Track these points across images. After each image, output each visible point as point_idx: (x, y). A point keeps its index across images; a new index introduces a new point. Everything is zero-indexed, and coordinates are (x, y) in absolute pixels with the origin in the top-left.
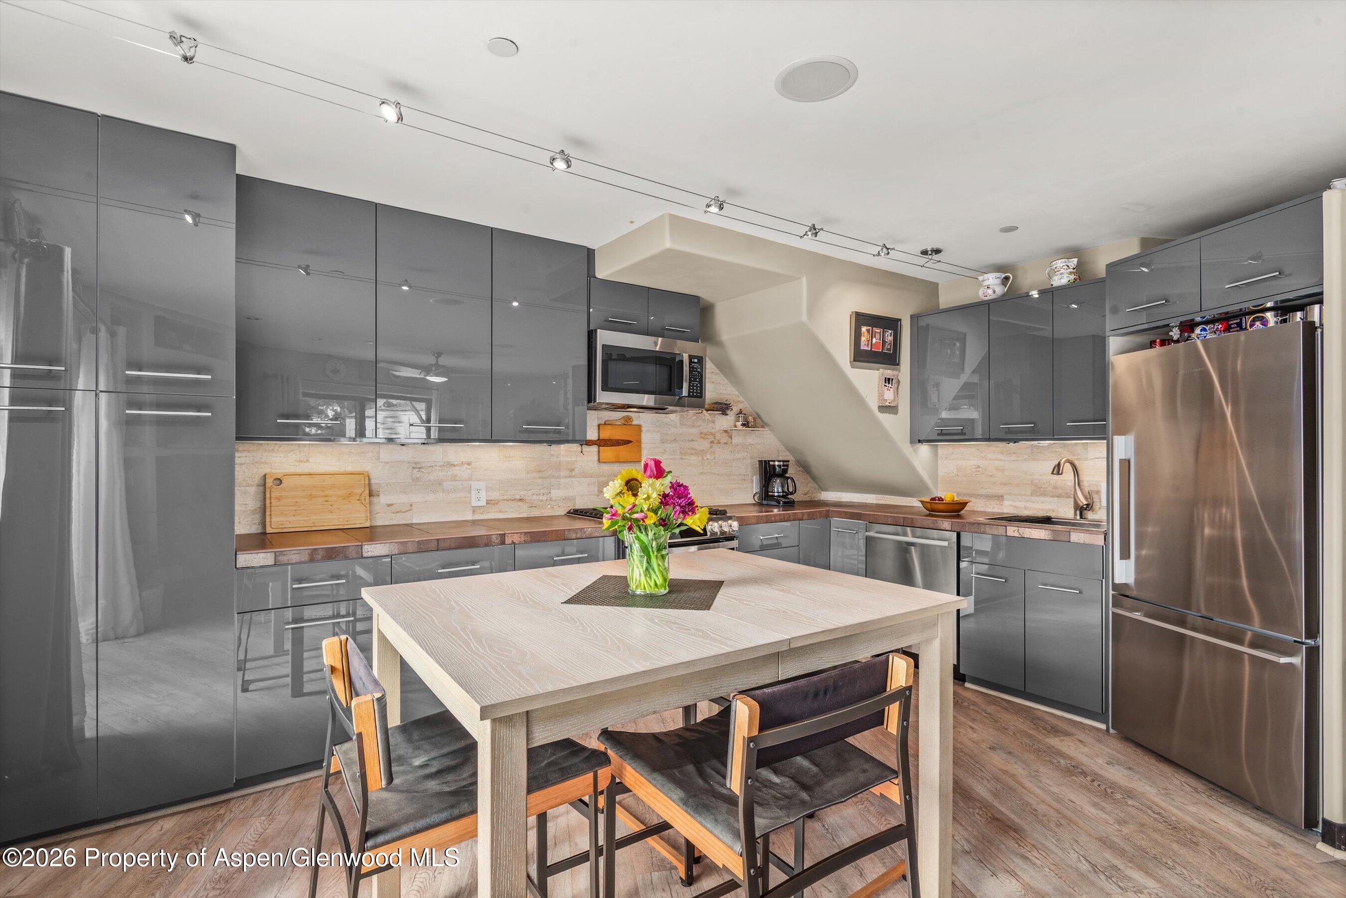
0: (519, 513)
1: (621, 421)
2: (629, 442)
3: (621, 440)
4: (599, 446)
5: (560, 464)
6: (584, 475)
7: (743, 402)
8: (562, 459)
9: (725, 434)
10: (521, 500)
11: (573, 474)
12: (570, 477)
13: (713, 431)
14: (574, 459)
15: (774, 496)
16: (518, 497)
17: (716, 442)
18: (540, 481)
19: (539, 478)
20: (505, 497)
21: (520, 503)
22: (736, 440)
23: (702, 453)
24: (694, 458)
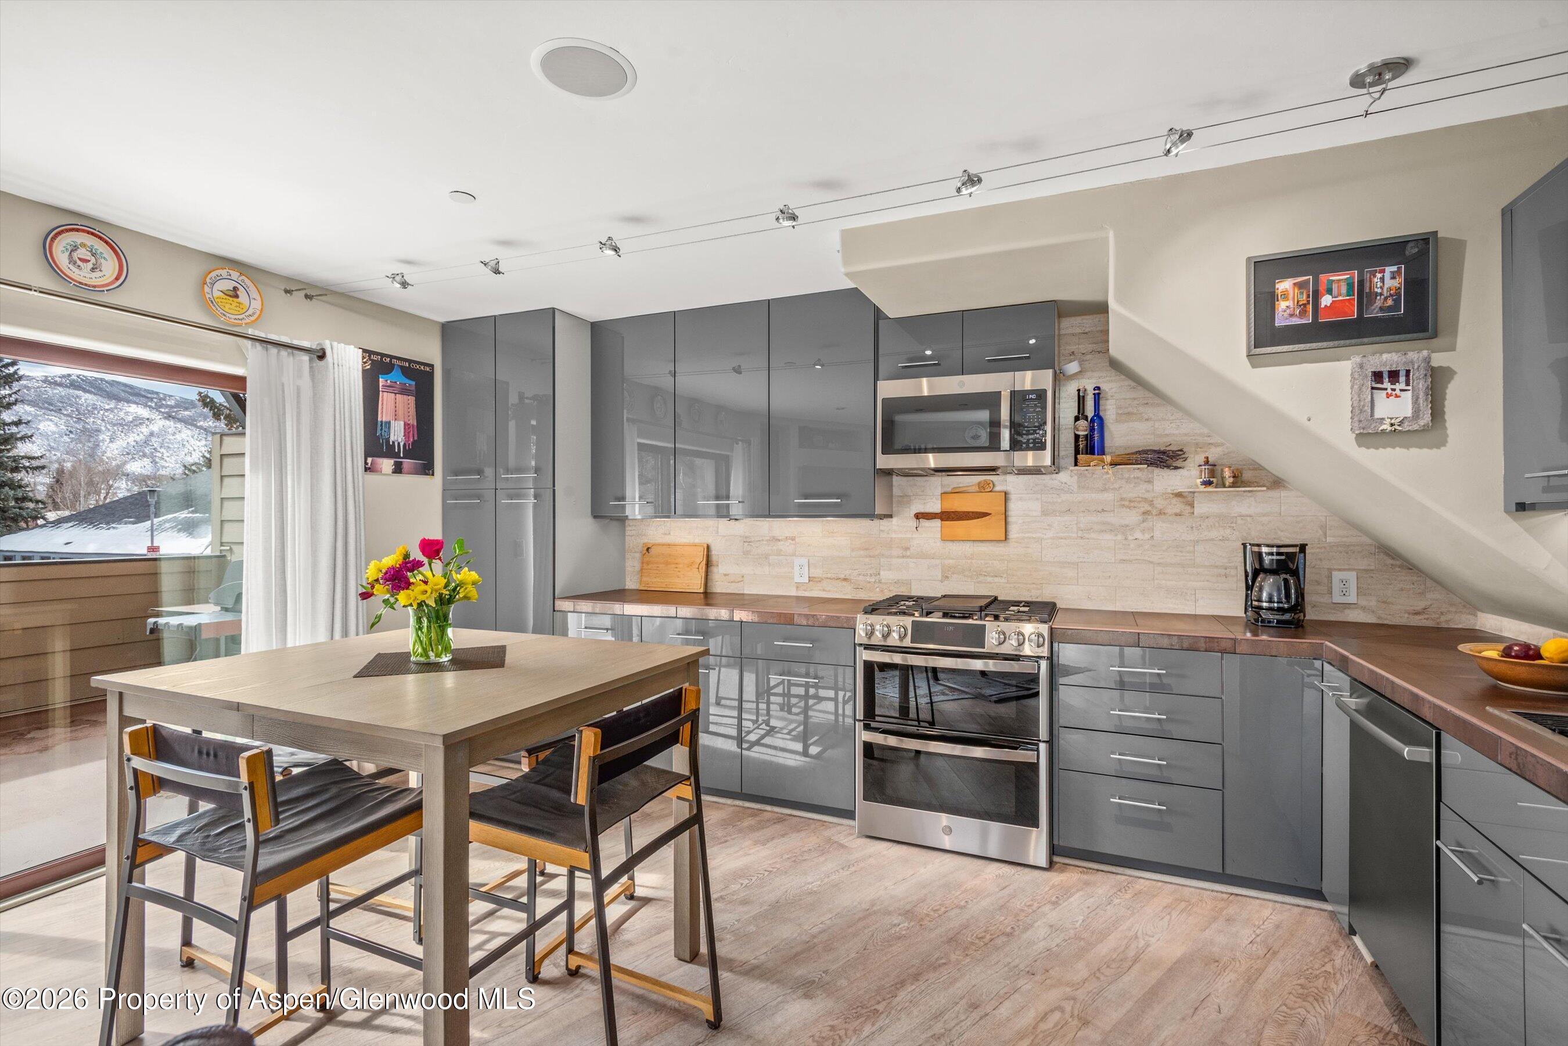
0: (844, 594)
1: (973, 488)
2: (985, 515)
3: (973, 512)
4: (942, 520)
5: (891, 541)
6: (923, 556)
7: (1222, 444)
8: (894, 536)
9: (1175, 500)
10: (845, 580)
11: (908, 553)
12: (903, 557)
13: (1148, 495)
14: (909, 536)
16: (842, 576)
17: (1154, 512)
18: (867, 560)
19: (866, 557)
20: (829, 576)
21: (844, 583)
22: (1202, 507)
23: (1125, 529)
24: (1108, 536)
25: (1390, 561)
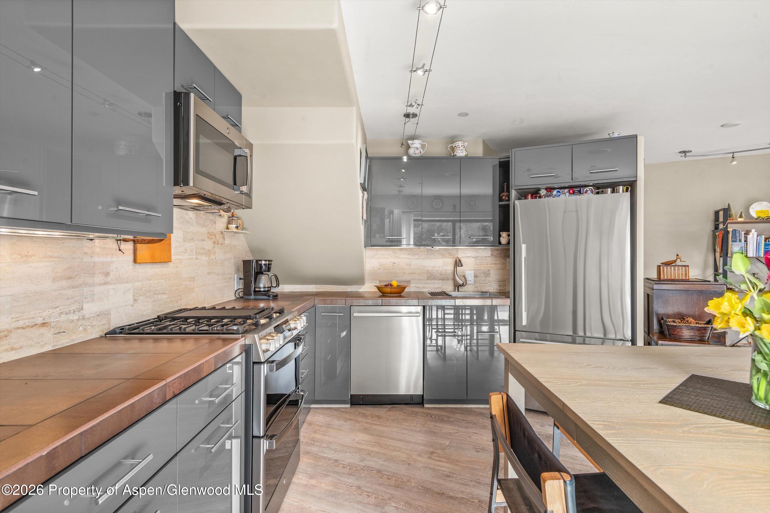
2: (165, 238)
4: (135, 243)
5: (94, 266)
8: (96, 259)
10: (44, 324)
11: (109, 279)
12: (105, 284)
13: (214, 232)
14: (109, 259)
15: (260, 291)
16: (40, 321)
17: (216, 242)
18: (70, 292)
19: (69, 288)
20: (21, 323)
21: (43, 330)
22: (228, 240)
23: (209, 253)
24: (204, 258)
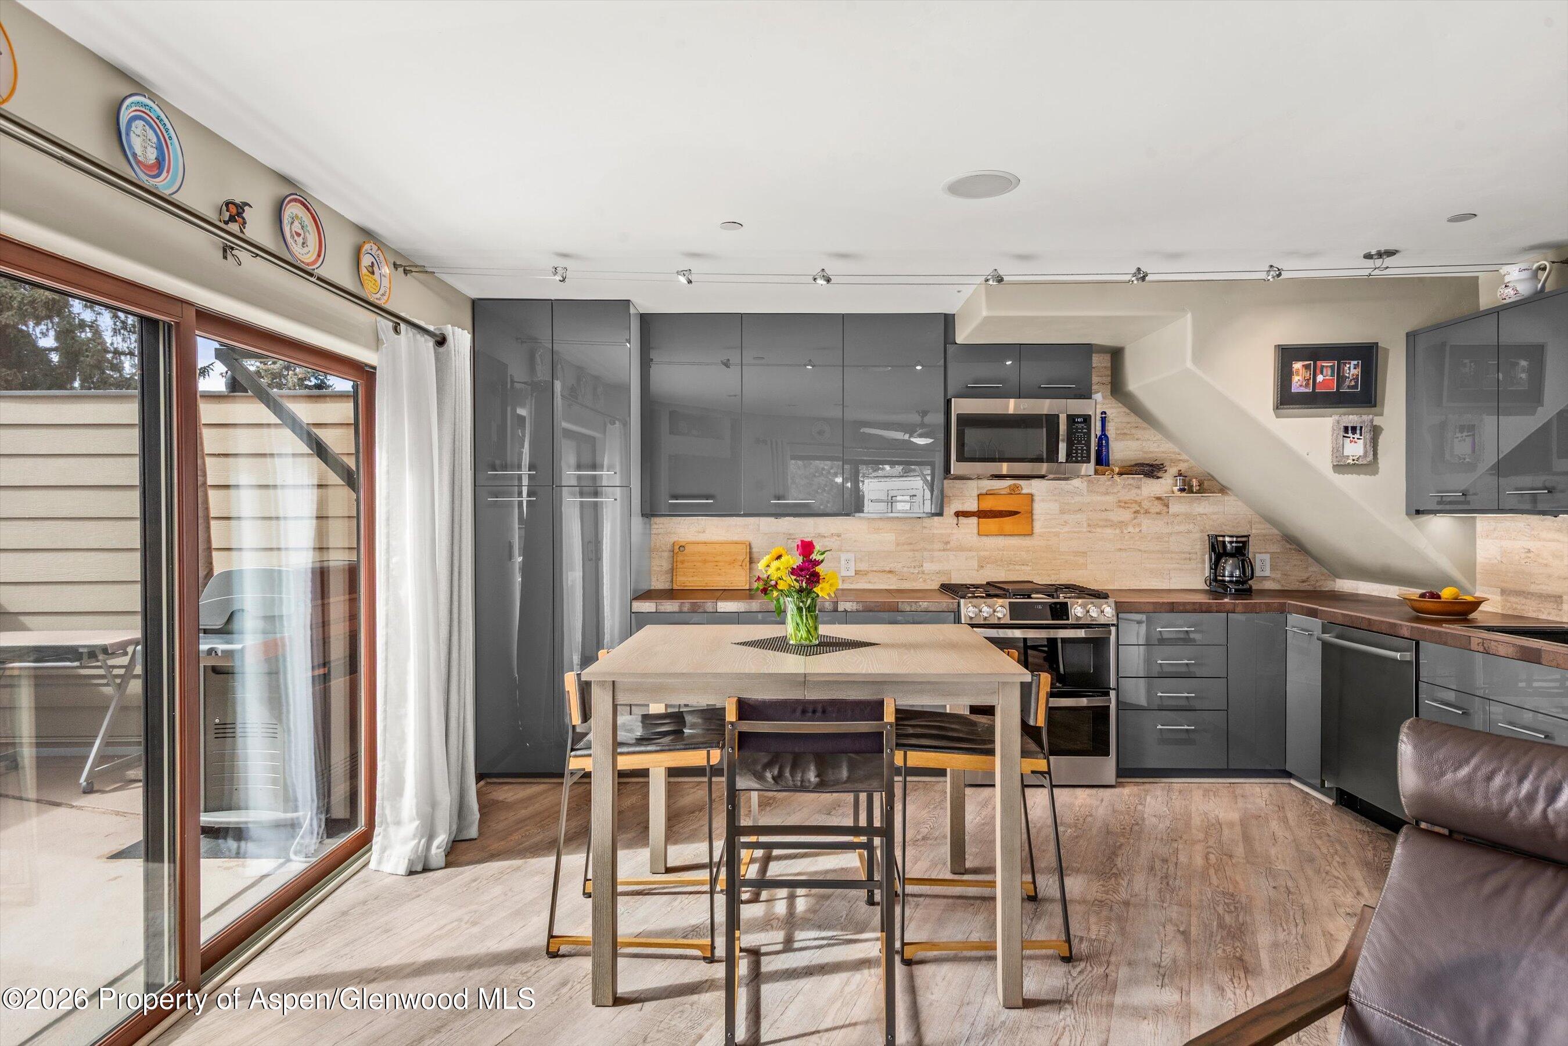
0: (889, 585)
1: (1006, 490)
2: (1015, 513)
3: (1005, 511)
4: (979, 517)
5: (933, 536)
6: (961, 549)
7: (1188, 461)
8: (935, 532)
9: (1156, 502)
10: (890, 572)
11: (949, 547)
12: (944, 550)
13: (1137, 498)
14: (949, 531)
15: (1224, 581)
16: (888, 569)
17: (1142, 511)
18: (911, 554)
19: (910, 550)
20: (875, 569)
21: (890, 575)
22: (1174, 508)
23: (1121, 524)
24: (1109, 531)
25: (1288, 546)
